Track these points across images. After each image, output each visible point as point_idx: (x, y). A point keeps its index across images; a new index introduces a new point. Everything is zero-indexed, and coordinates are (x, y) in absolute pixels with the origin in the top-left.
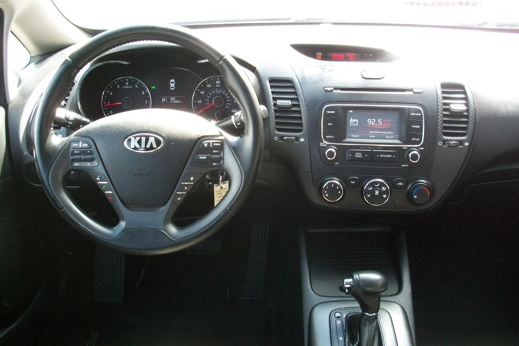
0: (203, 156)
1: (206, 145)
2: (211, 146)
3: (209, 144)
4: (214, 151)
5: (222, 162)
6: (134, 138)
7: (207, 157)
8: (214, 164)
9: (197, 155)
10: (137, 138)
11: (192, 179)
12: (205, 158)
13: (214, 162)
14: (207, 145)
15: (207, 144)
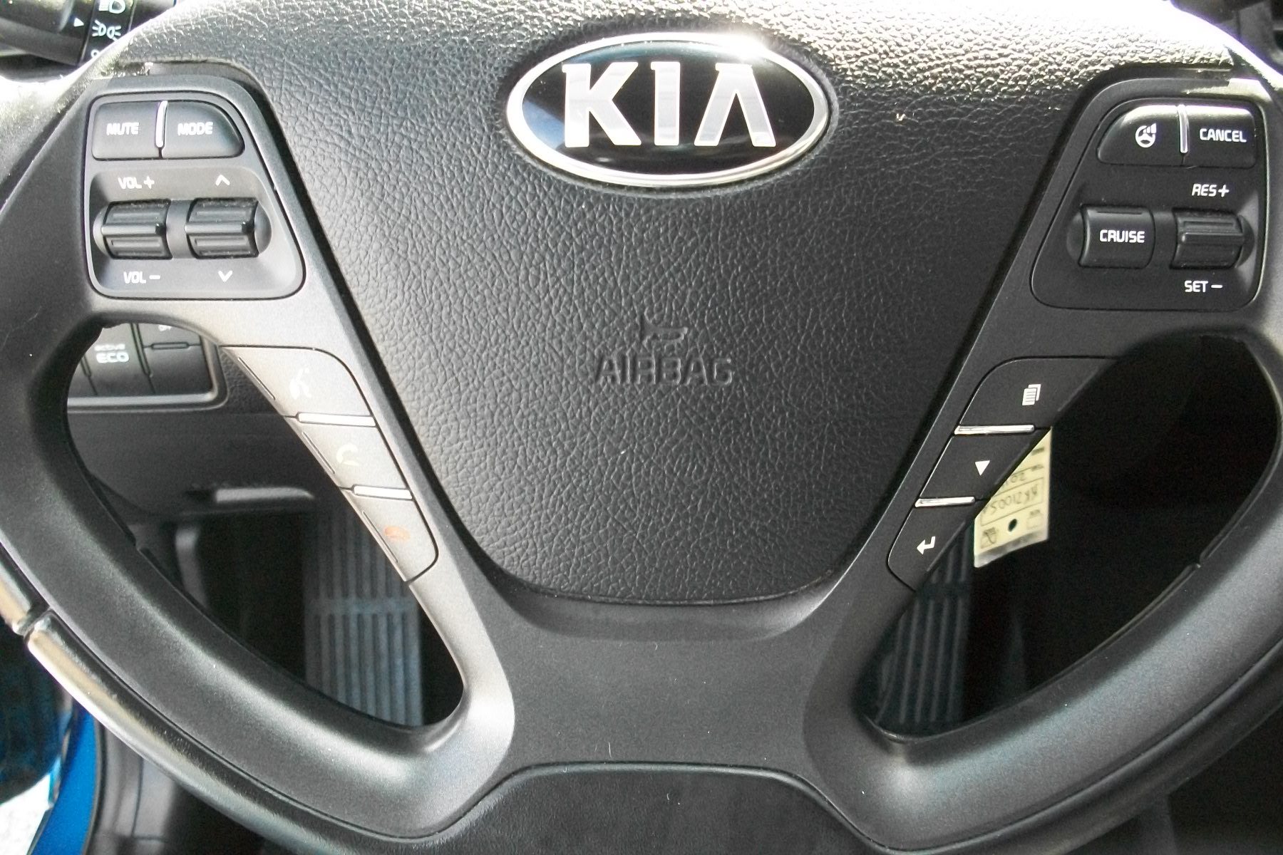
0: (1120, 227)
1: (1146, 138)
2: (1184, 149)
3: (1167, 127)
4: (1199, 189)
5: (1246, 269)
6: (587, 68)
7: (1153, 231)
8: (1192, 286)
9: (1078, 217)
10: (614, 67)
11: (1031, 395)
12: (1138, 237)
13: (1196, 271)
14: (1152, 140)
15: (1153, 128)
